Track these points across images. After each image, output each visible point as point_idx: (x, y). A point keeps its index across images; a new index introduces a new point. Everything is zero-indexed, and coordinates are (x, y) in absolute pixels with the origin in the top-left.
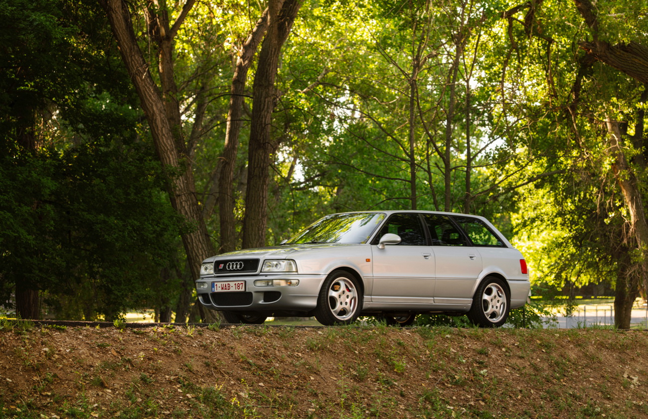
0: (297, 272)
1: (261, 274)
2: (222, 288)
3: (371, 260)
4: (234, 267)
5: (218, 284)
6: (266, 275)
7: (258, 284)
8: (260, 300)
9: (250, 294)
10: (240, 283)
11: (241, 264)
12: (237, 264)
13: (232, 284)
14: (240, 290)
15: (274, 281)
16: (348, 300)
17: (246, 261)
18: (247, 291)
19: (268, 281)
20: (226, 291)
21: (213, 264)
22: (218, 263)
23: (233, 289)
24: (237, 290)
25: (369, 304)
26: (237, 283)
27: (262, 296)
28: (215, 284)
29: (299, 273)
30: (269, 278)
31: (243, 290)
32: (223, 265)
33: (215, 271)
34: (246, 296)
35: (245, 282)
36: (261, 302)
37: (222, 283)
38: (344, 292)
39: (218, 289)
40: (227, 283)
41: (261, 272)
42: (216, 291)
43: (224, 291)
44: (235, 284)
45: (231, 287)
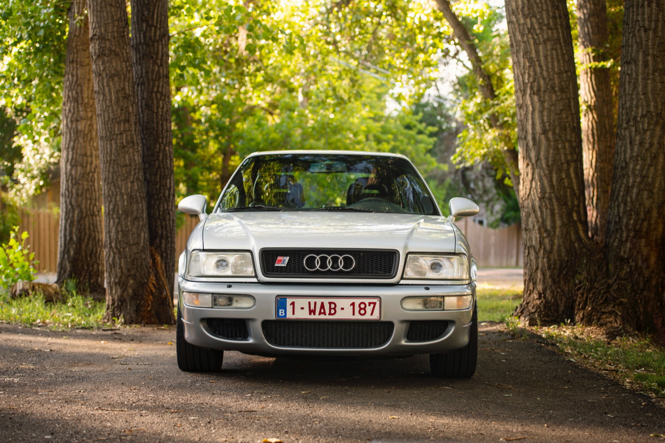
2: (312, 312)
4: (329, 265)
5: (298, 302)
7: (408, 304)
8: (403, 338)
9: (389, 325)
10: (367, 301)
11: (348, 260)
12: (335, 260)
13: (342, 303)
14: (368, 317)
15: (447, 300)
18: (382, 319)
20: (322, 317)
22: (270, 255)
23: (345, 312)
24: (357, 317)
26: (357, 302)
28: (289, 301)
33: (263, 270)
35: (381, 299)
36: (404, 342)
37: (312, 300)
40: (326, 301)
41: (402, 278)
42: (290, 315)
43: (317, 316)
44: (353, 304)
45: (338, 309)
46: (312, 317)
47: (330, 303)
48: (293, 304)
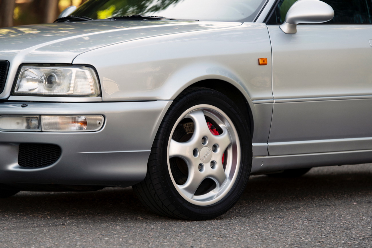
0: (101, 95)
1: (12, 98)
3: (269, 62)
6: (25, 104)
8: (11, 162)
15: (44, 119)
16: (217, 157)
25: (263, 161)
29: (105, 97)
30: (31, 109)
36: (13, 167)
38: (204, 139)
41: (12, 93)
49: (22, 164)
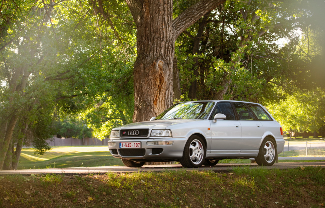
0: (172, 136)
1: (150, 138)
2: (126, 146)
3: (210, 129)
4: (133, 134)
6: (154, 139)
7: (149, 144)
8: (150, 153)
9: (144, 149)
10: (138, 143)
11: (137, 132)
12: (135, 132)
13: (132, 143)
14: (138, 147)
15: (159, 142)
17: (140, 130)
18: (142, 148)
19: (155, 142)
20: (128, 147)
21: (119, 131)
22: (122, 131)
23: (133, 146)
24: (136, 147)
25: (209, 155)
26: (136, 143)
27: (151, 150)
28: (122, 143)
30: (155, 140)
31: (140, 147)
32: (125, 132)
33: (120, 136)
34: (141, 151)
35: (141, 142)
36: (150, 154)
37: (126, 143)
39: (123, 146)
40: (129, 143)
41: (150, 136)
42: (122, 147)
43: (127, 147)
44: (135, 144)
45: (132, 145)
46: (126, 147)
47: (130, 144)
48: (122, 144)
49: (153, 154)
